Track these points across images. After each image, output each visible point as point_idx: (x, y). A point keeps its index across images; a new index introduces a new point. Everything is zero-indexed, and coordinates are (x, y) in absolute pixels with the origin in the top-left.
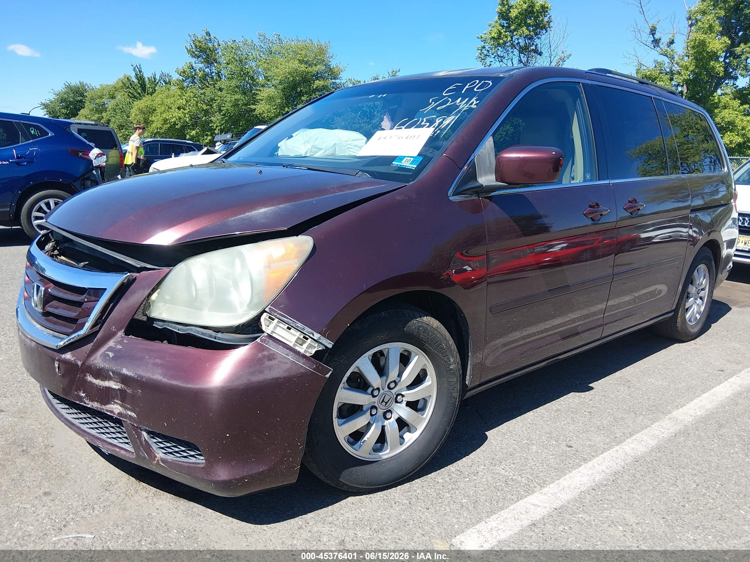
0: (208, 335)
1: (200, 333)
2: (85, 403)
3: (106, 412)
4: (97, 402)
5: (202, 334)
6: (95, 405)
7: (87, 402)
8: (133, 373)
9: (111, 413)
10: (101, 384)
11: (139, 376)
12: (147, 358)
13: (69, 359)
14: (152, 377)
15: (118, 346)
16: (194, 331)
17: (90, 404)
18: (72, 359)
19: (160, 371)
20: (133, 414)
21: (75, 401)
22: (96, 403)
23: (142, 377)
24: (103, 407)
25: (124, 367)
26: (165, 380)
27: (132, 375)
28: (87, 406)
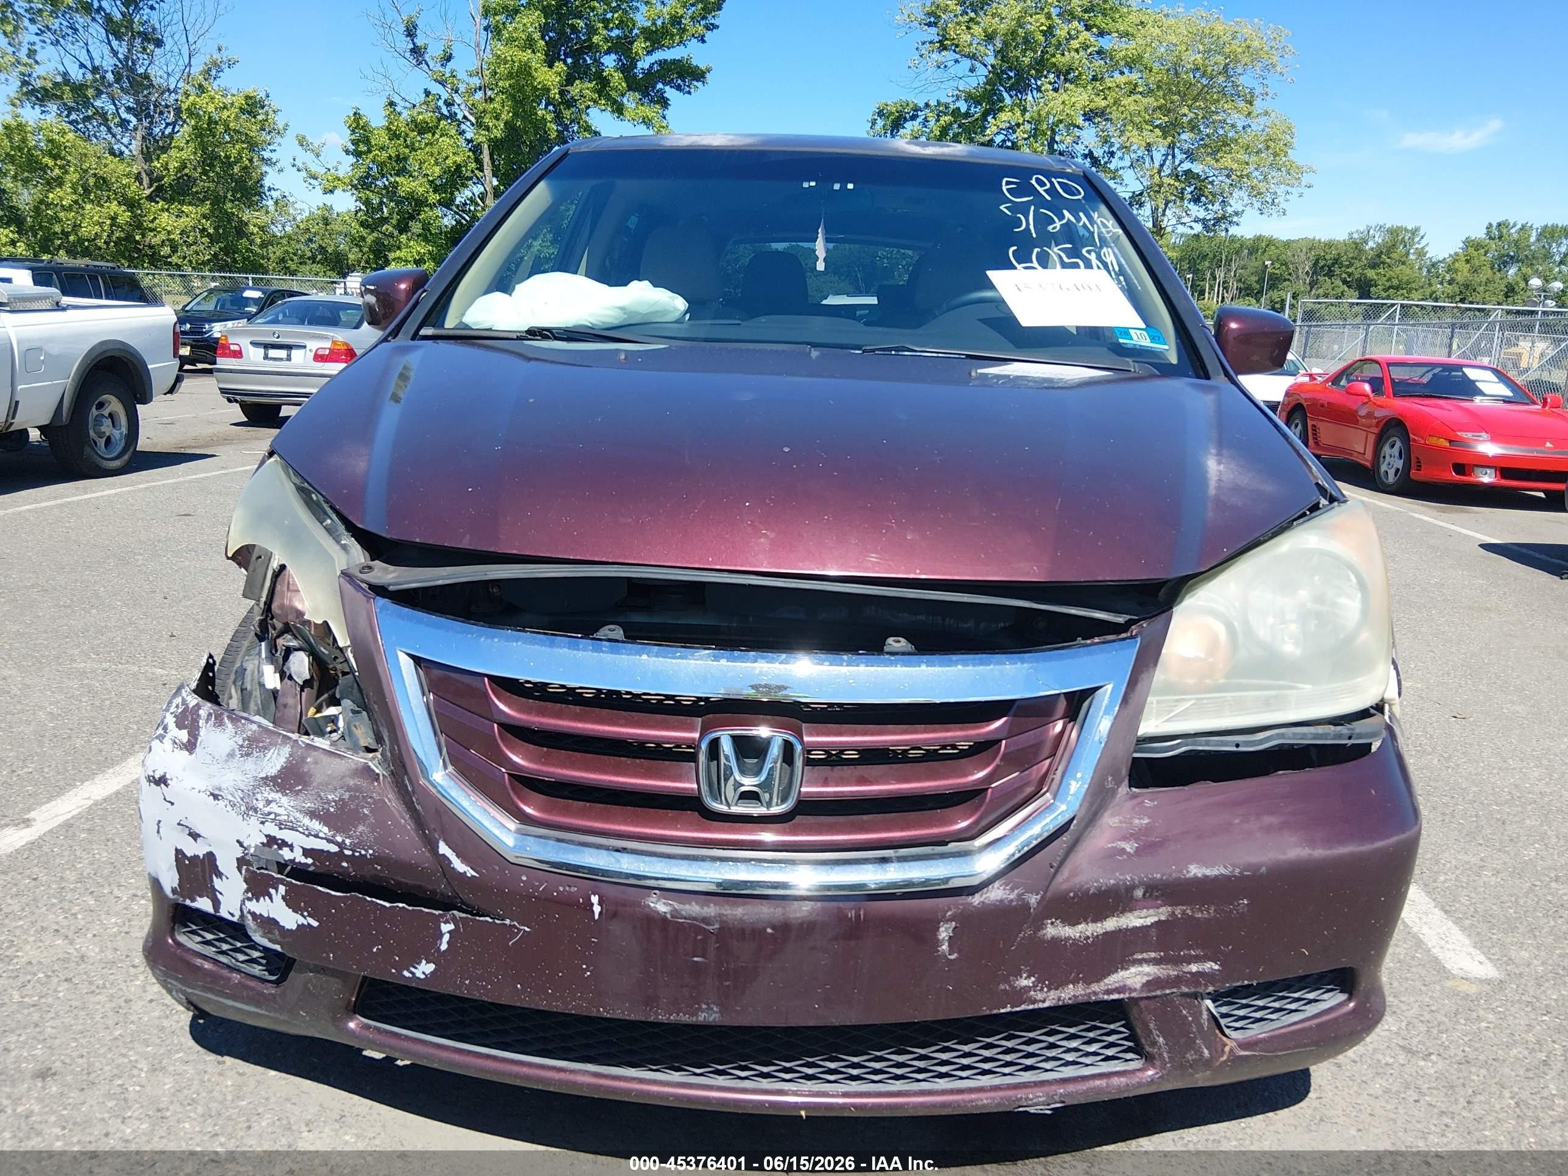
0: (1330, 736)
1: (1309, 736)
2: (1034, 1002)
3: (1106, 997)
4: (1075, 982)
5: (1314, 738)
6: (1070, 993)
7: (1040, 996)
8: (1225, 867)
9: (1119, 993)
10: (1089, 934)
11: (1248, 867)
12: (1237, 821)
13: (1001, 901)
14: (1282, 857)
15: (1137, 821)
16: (1292, 737)
17: (1048, 998)
18: (1011, 897)
19: (1294, 839)
20: (1210, 966)
21: (995, 1012)
22: (1071, 986)
23: (1255, 868)
24: (1095, 987)
25: (1190, 863)
26: (1319, 853)
27: (1223, 871)
28: (1041, 1005)
